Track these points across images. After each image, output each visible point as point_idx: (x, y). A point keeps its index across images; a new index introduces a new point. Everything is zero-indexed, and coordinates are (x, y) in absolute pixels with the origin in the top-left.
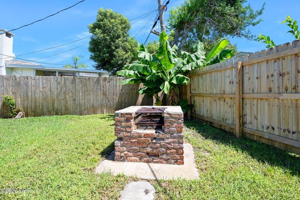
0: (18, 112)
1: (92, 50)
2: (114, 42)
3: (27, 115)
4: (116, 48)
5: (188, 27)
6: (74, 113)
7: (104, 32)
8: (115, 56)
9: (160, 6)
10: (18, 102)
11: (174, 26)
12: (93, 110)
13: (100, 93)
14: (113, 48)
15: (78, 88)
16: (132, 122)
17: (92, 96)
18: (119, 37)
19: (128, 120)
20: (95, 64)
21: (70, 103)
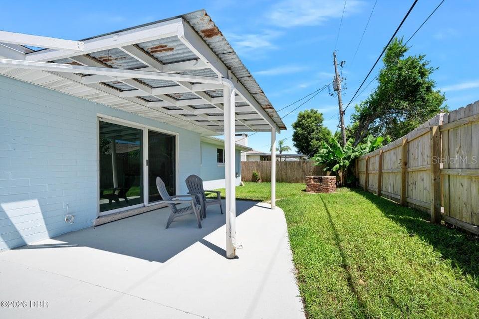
0: (259, 179)
1: (294, 140)
2: (310, 135)
3: (263, 181)
4: (312, 139)
5: (369, 120)
6: (286, 182)
7: (303, 129)
8: (310, 145)
9: (340, 111)
10: (259, 174)
11: (358, 119)
12: (297, 181)
13: (301, 171)
14: (310, 140)
15: (288, 167)
16: (312, 180)
17: (296, 172)
18: (313, 131)
19: (310, 179)
20: (297, 149)
21: (284, 177)
